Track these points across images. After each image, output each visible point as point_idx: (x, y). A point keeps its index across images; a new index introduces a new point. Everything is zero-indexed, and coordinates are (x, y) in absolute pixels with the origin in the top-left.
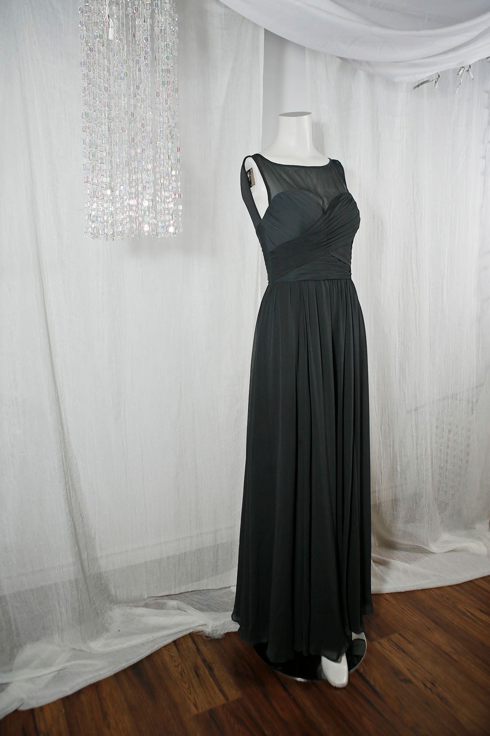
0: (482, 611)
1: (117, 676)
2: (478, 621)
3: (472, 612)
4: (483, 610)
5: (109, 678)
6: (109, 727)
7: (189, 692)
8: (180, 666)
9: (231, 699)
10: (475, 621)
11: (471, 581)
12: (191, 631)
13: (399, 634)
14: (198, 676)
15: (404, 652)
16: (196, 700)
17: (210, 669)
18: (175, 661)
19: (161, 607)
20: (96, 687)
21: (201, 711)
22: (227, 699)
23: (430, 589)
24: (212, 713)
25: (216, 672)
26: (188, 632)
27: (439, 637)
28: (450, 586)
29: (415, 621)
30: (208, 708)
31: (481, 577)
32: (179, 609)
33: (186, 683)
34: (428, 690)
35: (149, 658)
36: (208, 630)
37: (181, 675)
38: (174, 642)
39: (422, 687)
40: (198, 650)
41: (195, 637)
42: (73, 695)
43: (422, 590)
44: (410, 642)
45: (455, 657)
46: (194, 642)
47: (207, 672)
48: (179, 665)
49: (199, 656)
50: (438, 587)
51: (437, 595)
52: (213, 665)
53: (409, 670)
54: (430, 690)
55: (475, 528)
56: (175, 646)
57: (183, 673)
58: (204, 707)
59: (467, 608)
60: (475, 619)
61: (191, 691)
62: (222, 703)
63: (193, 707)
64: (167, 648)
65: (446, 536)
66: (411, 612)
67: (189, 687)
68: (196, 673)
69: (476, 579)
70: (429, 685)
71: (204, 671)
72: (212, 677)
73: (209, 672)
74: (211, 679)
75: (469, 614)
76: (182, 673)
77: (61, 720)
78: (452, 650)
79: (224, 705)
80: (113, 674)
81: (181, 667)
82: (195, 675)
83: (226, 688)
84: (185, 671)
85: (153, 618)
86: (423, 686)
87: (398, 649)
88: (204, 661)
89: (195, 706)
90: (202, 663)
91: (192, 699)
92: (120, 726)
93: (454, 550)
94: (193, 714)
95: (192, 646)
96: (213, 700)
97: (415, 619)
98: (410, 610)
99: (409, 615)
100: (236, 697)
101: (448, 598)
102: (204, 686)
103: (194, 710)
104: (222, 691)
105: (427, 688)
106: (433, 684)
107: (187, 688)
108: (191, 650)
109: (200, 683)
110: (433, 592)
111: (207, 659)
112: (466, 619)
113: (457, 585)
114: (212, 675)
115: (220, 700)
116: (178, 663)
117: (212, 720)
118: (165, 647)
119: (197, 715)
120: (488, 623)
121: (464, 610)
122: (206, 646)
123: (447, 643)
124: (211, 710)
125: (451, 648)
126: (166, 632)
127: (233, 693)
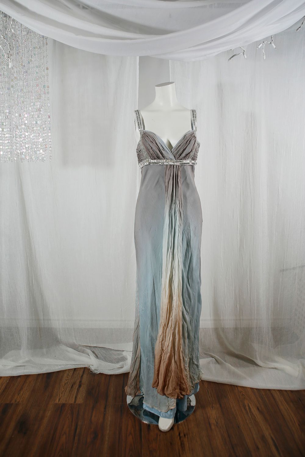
0: (258, 409)
1: (39, 375)
2: (249, 414)
3: (251, 407)
4: (260, 409)
5: (35, 374)
6: (18, 395)
7: (62, 393)
8: (67, 381)
9: (77, 402)
10: (247, 413)
11: (269, 390)
12: (86, 366)
17: (80, 386)
18: (68, 377)
20: (27, 377)
21: (60, 402)
22: (75, 402)
24: (64, 405)
25: (81, 389)
26: (84, 366)
27: (214, 414)
28: (252, 389)
31: (278, 389)
32: (88, 354)
33: (64, 388)
34: (179, 437)
35: (59, 372)
36: (93, 368)
37: (65, 384)
38: (75, 369)
40: (82, 376)
41: (86, 370)
42: (16, 376)
45: (213, 427)
46: (84, 372)
47: (77, 387)
49: (80, 379)
50: (243, 387)
52: (83, 385)
56: (73, 371)
57: (66, 384)
58: (63, 401)
59: (250, 405)
60: (248, 412)
62: (72, 403)
64: (69, 371)
65: (278, 358)
67: (64, 391)
68: (72, 386)
69: (274, 390)
70: (182, 435)
71: (76, 386)
72: (77, 390)
73: (78, 387)
74: (76, 391)
75: (247, 408)
77: (4, 385)
78: (215, 423)
79: (71, 404)
83: (79, 396)
84: (68, 384)
85: (72, 353)
86: (178, 434)
88: (80, 382)
89: (59, 400)
90: (78, 383)
91: (60, 396)
92: (23, 396)
93: (275, 368)
94: (55, 402)
95: (81, 373)
96: (69, 400)
97: (209, 399)
98: (211, 394)
99: (208, 396)
100: (80, 403)
101: (243, 395)
102: (70, 392)
103: (57, 401)
104: (76, 397)
105: (179, 436)
106: (185, 435)
107: (63, 390)
108: (79, 375)
109: (70, 390)
110: (237, 388)
111: (82, 381)
112: (243, 410)
113: (257, 389)
114: (78, 389)
115: (72, 401)
116: (68, 379)
117: (61, 408)
118: (69, 370)
119: (56, 404)
120: (255, 417)
121: (246, 404)
122: (87, 375)
123: (216, 418)
124: (64, 404)
125: (216, 421)
126: (73, 363)
127: (80, 400)
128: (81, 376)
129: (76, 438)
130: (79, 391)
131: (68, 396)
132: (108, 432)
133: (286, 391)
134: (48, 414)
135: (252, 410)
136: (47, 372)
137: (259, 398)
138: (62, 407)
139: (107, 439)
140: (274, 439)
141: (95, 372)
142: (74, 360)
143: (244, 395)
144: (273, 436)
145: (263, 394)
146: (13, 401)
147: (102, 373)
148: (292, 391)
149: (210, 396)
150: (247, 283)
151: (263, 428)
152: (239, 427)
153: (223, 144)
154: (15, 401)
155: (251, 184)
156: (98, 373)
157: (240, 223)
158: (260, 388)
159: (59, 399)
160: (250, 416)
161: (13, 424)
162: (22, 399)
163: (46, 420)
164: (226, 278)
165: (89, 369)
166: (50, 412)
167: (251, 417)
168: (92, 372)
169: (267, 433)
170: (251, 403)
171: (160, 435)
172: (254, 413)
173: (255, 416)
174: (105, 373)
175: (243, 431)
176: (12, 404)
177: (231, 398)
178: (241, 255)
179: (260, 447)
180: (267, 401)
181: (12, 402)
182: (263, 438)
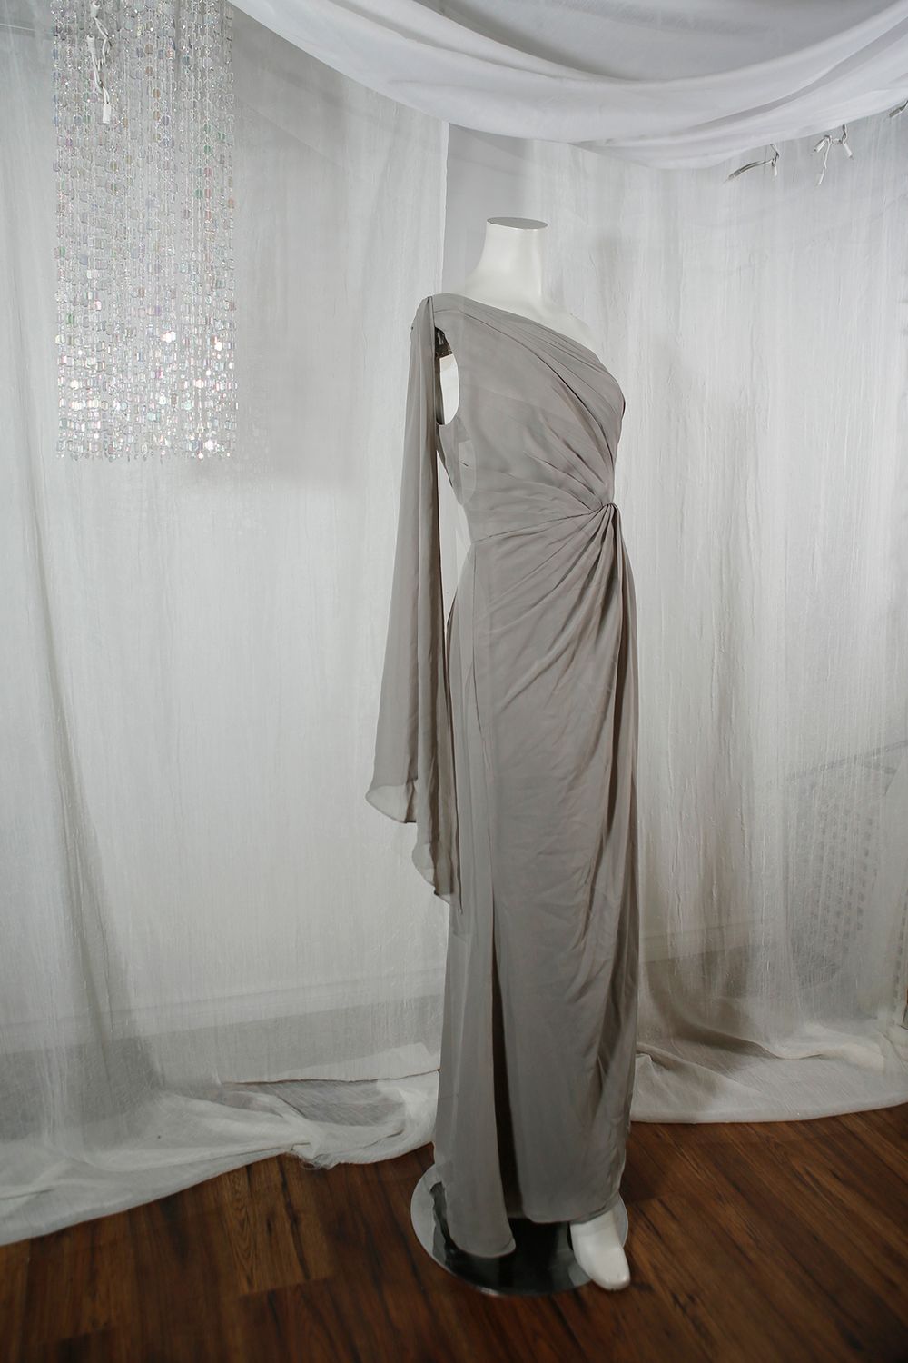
0: (835, 1176)
1: (132, 1213)
2: (823, 1196)
3: (817, 1176)
4: (839, 1174)
5: (119, 1214)
6: (93, 1299)
7: (246, 1255)
8: (244, 1211)
9: (314, 1276)
10: (814, 1193)
11: (834, 1118)
12: (283, 1151)
13: (661, 1202)
14: (270, 1229)
15: (657, 1233)
16: (254, 1271)
17: (295, 1220)
18: (238, 1200)
19: (244, 1104)
20: (91, 1229)
21: (255, 1290)
22: (307, 1275)
23: (748, 1124)
24: (274, 1297)
25: (303, 1228)
26: (276, 1153)
27: (733, 1217)
28: (790, 1124)
29: (700, 1181)
30: (270, 1288)
31: (855, 1111)
32: (272, 1111)
33: (245, 1240)
34: (678, 1308)
35: (197, 1189)
36: (308, 1154)
37: (242, 1226)
38: (248, 1167)
39: (668, 1300)
40: (285, 1185)
41: (285, 1163)
42: (51, 1236)
43: (732, 1124)
44: (674, 1217)
45: (753, 1255)
46: (282, 1171)
47: (288, 1226)
48: (242, 1208)
49: (282, 1196)
51: (759, 1137)
52: (303, 1215)
53: (655, 1268)
54: (683, 1309)
55: (876, 1018)
56: (246, 1176)
57: (246, 1223)
58: (263, 1284)
59: (809, 1169)
60: (817, 1190)
61: (249, 1255)
62: (297, 1282)
63: (244, 1282)
64: (232, 1176)
65: (813, 1028)
66: (697, 1165)
67: (248, 1247)
68: (269, 1225)
69: (846, 1115)
70: (683, 1299)
71: (283, 1224)
72: (293, 1234)
73: (292, 1226)
74: (291, 1239)
75: (807, 1178)
76: (244, 1220)
77: (19, 1275)
78: (751, 1241)
79: (298, 1286)
80: (127, 1208)
81: (246, 1213)
82: (266, 1228)
83: (311, 1255)
84: (252, 1220)
85: (222, 1121)
86: (671, 1300)
87: (649, 1228)
88: (289, 1206)
89: (249, 1280)
90: (284, 1211)
91: (247, 1269)
92: (113, 1299)
93: (819, 1056)
94: (241, 1294)
95: (276, 1178)
96: (282, 1274)
97: (699, 1177)
98: (694, 1160)
99: (690, 1167)
100: (324, 1276)
101: (777, 1145)
102: (274, 1246)
103: (244, 1288)
104: (302, 1261)
105: (677, 1305)
106: (691, 1298)
107: (245, 1248)
108: (272, 1182)
109: (271, 1242)
110: (753, 1129)
111: (295, 1203)
112: (800, 1187)
113: (804, 1123)
114: (296, 1234)
115: (295, 1277)
117: (269, 1309)
118: (229, 1173)
119: (247, 1298)
120: (840, 1200)
121: (802, 1171)
122: (301, 1180)
123: (746, 1228)
124: (274, 1292)
125: (751, 1237)
126: (237, 1149)
127: (321, 1267)
128: (279, 1185)
130: (301, 1237)
131: (273, 1261)
133: (874, 1112)
134: (237, 1337)
135: (825, 1183)
136: (159, 1197)
138: (270, 1303)
141: (323, 1163)
142: (233, 1140)
143: (780, 1145)
145: (827, 1131)
146: (86, 1327)
147: (346, 1165)
148: (889, 1110)
149: (695, 1166)
150: (742, 824)
152: (816, 1239)
153: (679, 421)
154: (94, 1323)
155: (751, 535)
156: (333, 1165)
157: (720, 650)
158: (811, 1118)
160: (828, 1201)
162: (116, 1308)
164: (681, 814)
165: (296, 1160)
166: (238, 1329)
167: (834, 1203)
168: (311, 1166)
170: (810, 1165)
172: (833, 1190)
173: (840, 1196)
174: (355, 1162)
175: (832, 1247)
177: (751, 1161)
178: (722, 741)
180: (846, 1150)
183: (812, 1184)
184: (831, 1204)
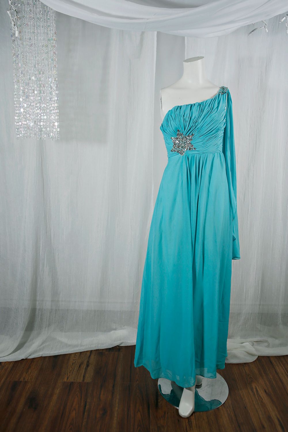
2: (256, 395)
3: (258, 389)
4: (267, 391)
6: (26, 374)
7: (70, 372)
8: (75, 360)
9: (85, 381)
10: (254, 395)
17: (88, 366)
21: (68, 381)
22: (83, 381)
24: (72, 384)
25: (89, 368)
30: (72, 381)
33: (71, 368)
37: (73, 364)
40: (90, 356)
47: (85, 367)
49: (87, 359)
52: (90, 365)
58: (71, 380)
62: (80, 381)
63: (66, 378)
68: (80, 366)
71: (84, 366)
73: (86, 367)
74: (84, 370)
75: (255, 390)
79: (80, 383)
82: (79, 366)
83: (87, 375)
84: (76, 363)
88: (88, 362)
89: (67, 379)
90: (86, 362)
91: (69, 375)
92: (31, 374)
94: (64, 381)
96: (77, 378)
100: (88, 381)
102: (79, 371)
103: (65, 380)
104: (84, 377)
107: (71, 370)
108: (86, 356)
109: (78, 370)
111: (90, 361)
112: (250, 392)
114: (86, 369)
115: (80, 380)
116: (75, 359)
117: (69, 387)
119: (65, 382)
120: (262, 399)
121: (254, 387)
122: (95, 356)
124: (72, 382)
127: (88, 379)
128: (88, 356)
129: (85, 413)
130: (87, 370)
131: (76, 375)
132: (117, 408)
134: (57, 391)
135: (260, 393)
137: (266, 381)
138: (70, 385)
139: (116, 415)
140: (280, 419)
143: (252, 378)
144: (279, 417)
145: (271, 377)
146: (22, 379)
151: (269, 408)
152: (245, 408)
154: (24, 379)
159: (68, 377)
160: (257, 398)
161: (22, 401)
162: (31, 377)
163: (55, 398)
166: (59, 389)
167: (259, 399)
169: (274, 414)
170: (258, 386)
171: (167, 413)
172: (261, 395)
173: (263, 398)
175: (249, 411)
176: (21, 382)
177: (238, 380)
179: (266, 426)
180: (275, 384)
181: (20, 380)
182: (269, 418)
183: (255, 392)
184: (258, 399)
